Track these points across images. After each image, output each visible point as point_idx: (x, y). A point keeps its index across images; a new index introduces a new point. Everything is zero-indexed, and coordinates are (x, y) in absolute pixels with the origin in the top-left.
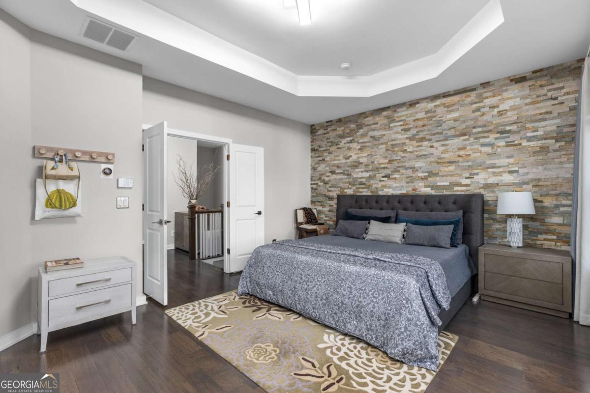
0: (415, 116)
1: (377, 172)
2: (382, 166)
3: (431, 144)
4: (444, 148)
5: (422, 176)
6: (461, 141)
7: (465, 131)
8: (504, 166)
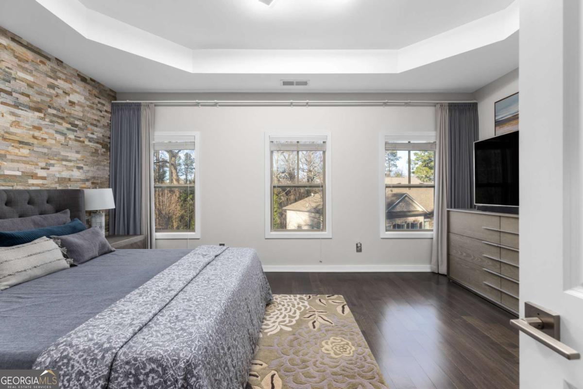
6: (36, 117)
7: (41, 106)
8: (74, 161)
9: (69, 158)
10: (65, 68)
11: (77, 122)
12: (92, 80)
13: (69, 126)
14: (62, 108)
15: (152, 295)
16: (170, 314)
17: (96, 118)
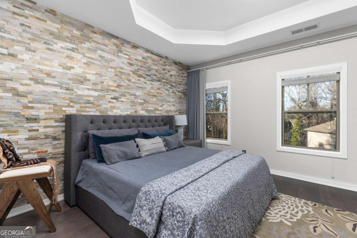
0: (136, 56)
1: (106, 93)
2: (112, 88)
3: (146, 81)
4: (151, 86)
5: (140, 102)
6: (158, 84)
7: (160, 79)
8: (172, 102)
9: (170, 101)
10: (169, 60)
11: (173, 84)
12: (179, 63)
13: (170, 86)
14: (168, 78)
15: (191, 172)
16: (196, 185)
17: (181, 81)
